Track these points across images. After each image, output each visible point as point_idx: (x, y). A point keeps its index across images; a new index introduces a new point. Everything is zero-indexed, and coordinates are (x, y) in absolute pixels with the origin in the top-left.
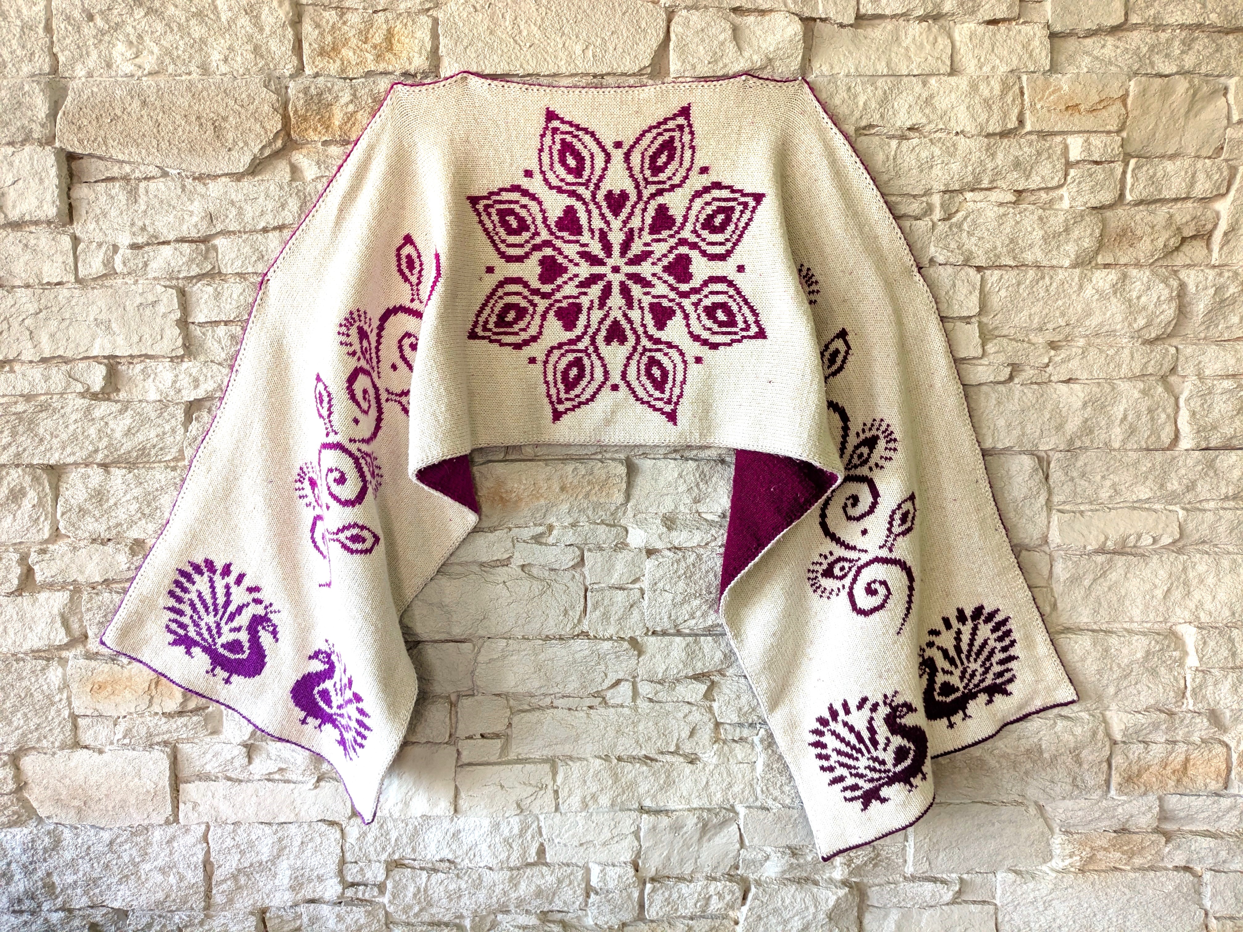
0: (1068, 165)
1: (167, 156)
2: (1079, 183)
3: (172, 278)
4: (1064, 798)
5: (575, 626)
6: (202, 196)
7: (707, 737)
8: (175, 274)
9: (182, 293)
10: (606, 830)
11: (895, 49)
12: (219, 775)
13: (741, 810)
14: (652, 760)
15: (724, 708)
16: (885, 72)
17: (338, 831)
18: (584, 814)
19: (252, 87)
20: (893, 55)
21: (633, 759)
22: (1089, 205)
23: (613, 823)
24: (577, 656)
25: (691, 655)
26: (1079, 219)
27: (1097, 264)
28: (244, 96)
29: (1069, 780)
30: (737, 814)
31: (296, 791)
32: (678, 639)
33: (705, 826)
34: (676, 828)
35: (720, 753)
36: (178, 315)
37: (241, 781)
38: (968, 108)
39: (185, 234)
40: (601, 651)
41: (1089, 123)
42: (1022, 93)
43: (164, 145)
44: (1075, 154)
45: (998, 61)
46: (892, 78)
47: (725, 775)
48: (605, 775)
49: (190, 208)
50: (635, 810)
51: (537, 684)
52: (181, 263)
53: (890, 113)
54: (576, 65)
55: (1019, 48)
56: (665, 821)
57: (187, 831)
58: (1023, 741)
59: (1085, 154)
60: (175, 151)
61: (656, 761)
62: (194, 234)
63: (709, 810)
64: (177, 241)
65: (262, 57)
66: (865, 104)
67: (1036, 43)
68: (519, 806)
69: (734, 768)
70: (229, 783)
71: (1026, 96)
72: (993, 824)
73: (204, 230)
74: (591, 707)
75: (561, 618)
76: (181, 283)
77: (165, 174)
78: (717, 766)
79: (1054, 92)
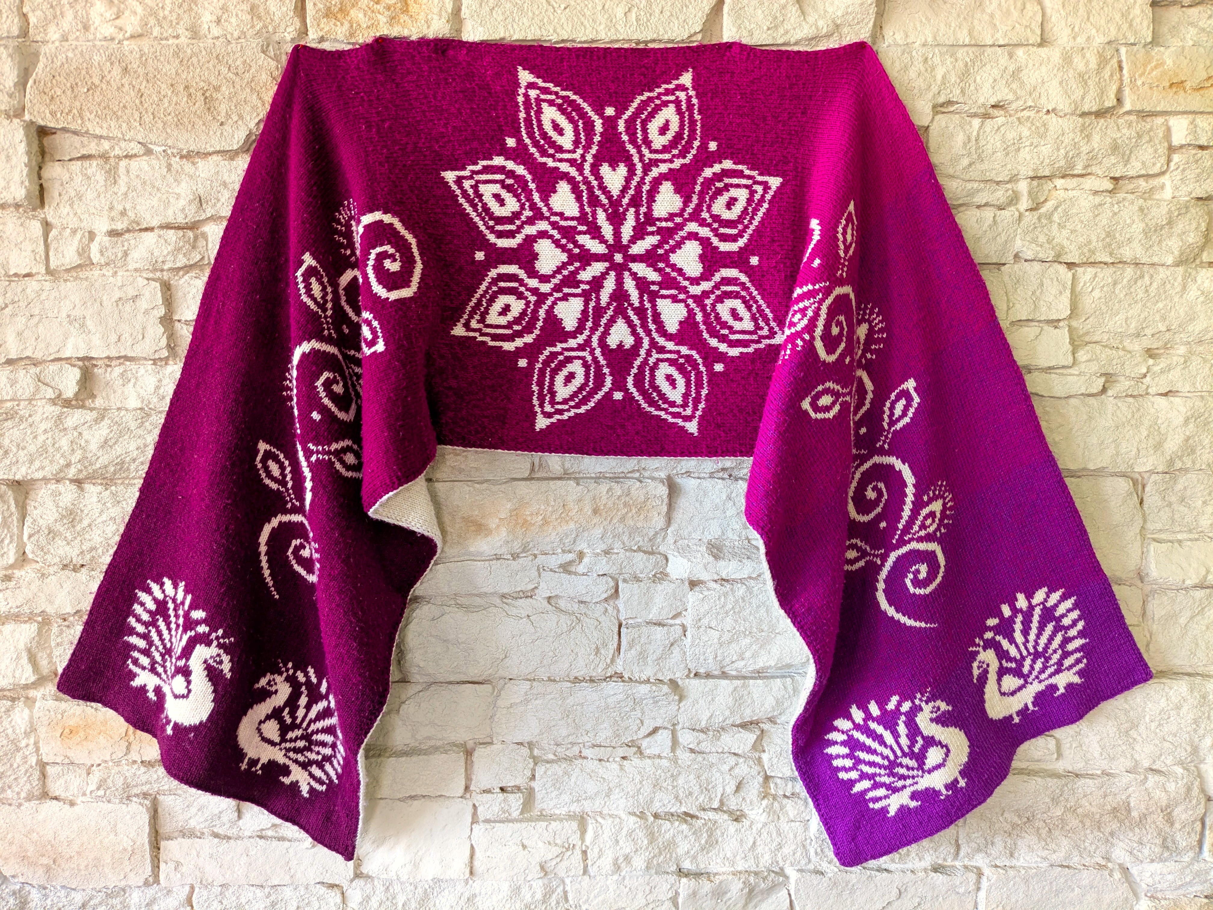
0: (1172, 150)
1: (151, 130)
2: (1184, 170)
3: (155, 270)
4: (1152, 861)
5: (608, 666)
6: (191, 177)
7: (755, 792)
8: (160, 264)
9: (167, 287)
10: (640, 895)
11: (978, 15)
12: (205, 830)
13: (790, 871)
14: (692, 816)
15: (775, 761)
16: (967, 42)
17: (339, 895)
18: (616, 877)
19: (249, 52)
20: (976, 22)
21: (670, 816)
22: (1194, 195)
23: (648, 888)
24: (609, 700)
25: (739, 701)
26: (1184, 211)
27: (1202, 262)
28: (238, 63)
29: (1159, 841)
30: (787, 877)
31: (291, 851)
32: (724, 682)
33: (751, 891)
34: (719, 893)
35: (770, 810)
36: (162, 311)
37: (229, 838)
38: (1061, 83)
39: (171, 219)
40: (637, 696)
41: (1195, 102)
42: (1121, 68)
43: (148, 118)
44: (1178, 138)
45: (1094, 31)
46: (974, 49)
47: (774, 835)
48: (641, 835)
49: (177, 190)
50: (673, 873)
51: (564, 732)
52: (165, 252)
53: (972, 88)
54: (617, 30)
55: (1118, 17)
56: (706, 887)
57: (169, 892)
58: (1110, 798)
59: (1191, 137)
60: (160, 125)
61: (697, 818)
62: (181, 220)
63: (756, 874)
64: (161, 227)
65: (259, 18)
66: (944, 77)
67: (1137, 11)
68: (542, 868)
69: (784, 826)
70: (216, 840)
71: (1125, 71)
72: (1073, 890)
73: (192, 215)
74: (624, 758)
75: (592, 657)
76: (166, 276)
77: (149, 152)
78: (765, 825)
79: (1156, 67)
